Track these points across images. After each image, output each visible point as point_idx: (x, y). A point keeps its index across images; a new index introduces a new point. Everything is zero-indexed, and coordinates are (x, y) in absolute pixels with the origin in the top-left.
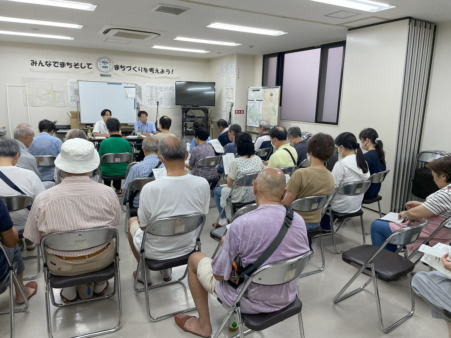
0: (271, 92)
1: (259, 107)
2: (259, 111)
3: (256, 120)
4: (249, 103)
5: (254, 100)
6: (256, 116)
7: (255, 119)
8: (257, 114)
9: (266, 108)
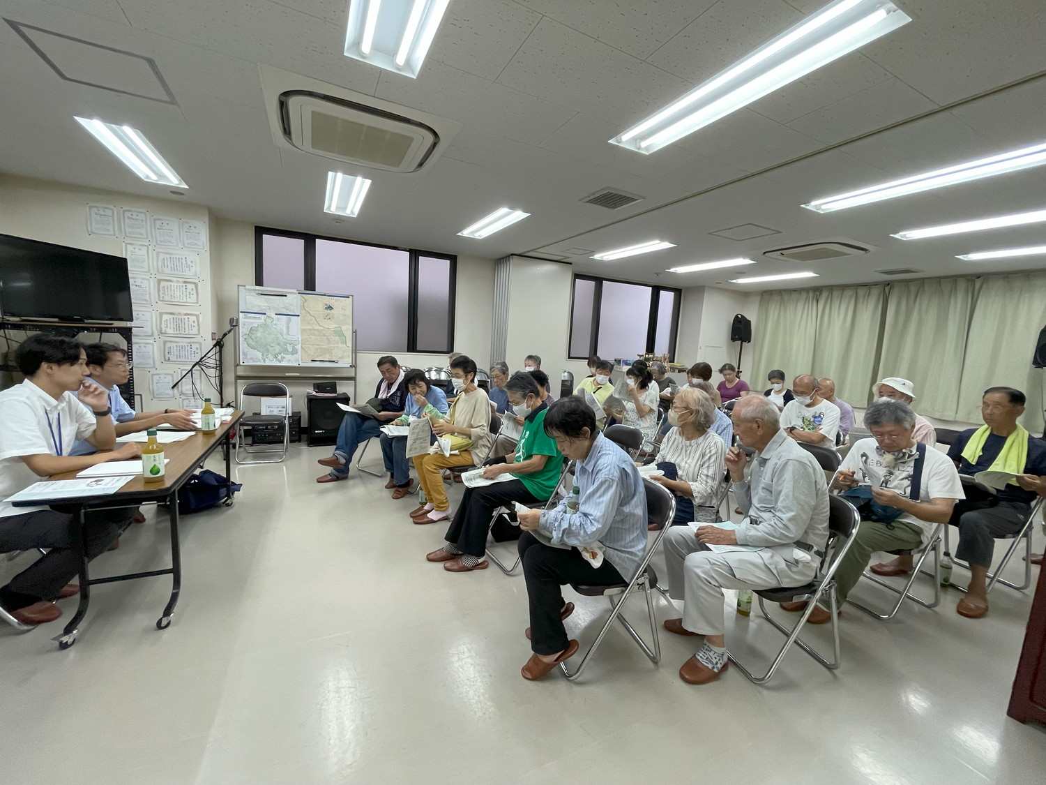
0: (328, 303)
1: (288, 327)
2: (288, 334)
3: (277, 352)
4: (246, 317)
5: (265, 314)
6: (279, 344)
7: (275, 350)
8: (284, 340)
9: (316, 330)
